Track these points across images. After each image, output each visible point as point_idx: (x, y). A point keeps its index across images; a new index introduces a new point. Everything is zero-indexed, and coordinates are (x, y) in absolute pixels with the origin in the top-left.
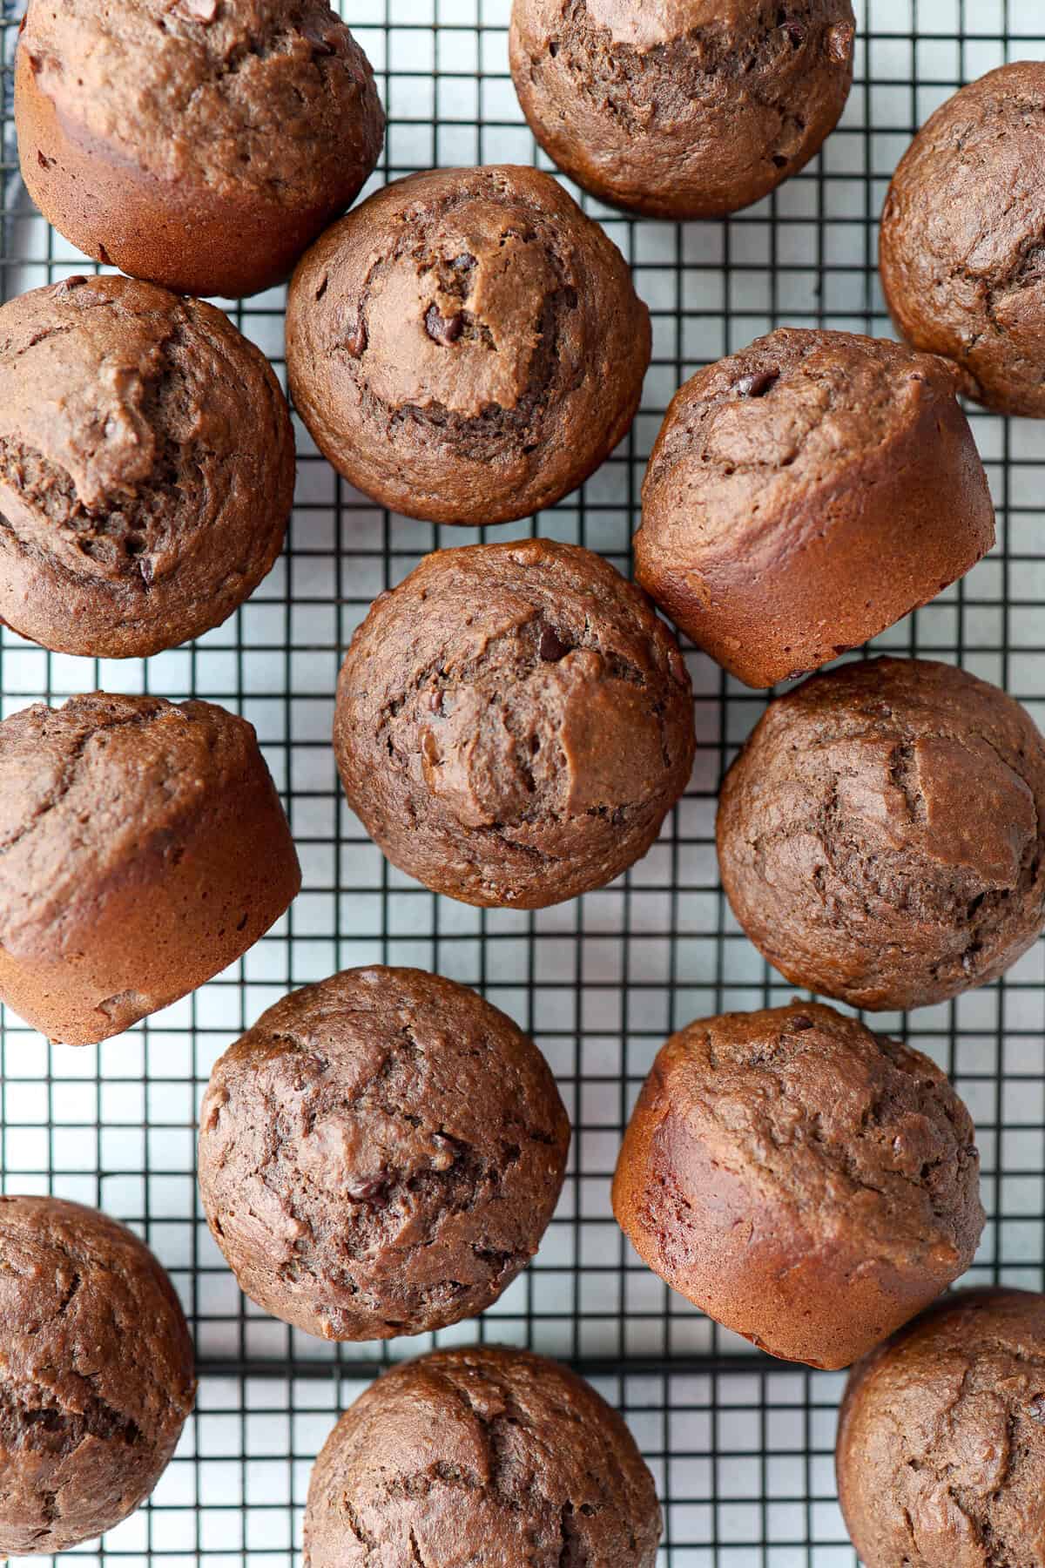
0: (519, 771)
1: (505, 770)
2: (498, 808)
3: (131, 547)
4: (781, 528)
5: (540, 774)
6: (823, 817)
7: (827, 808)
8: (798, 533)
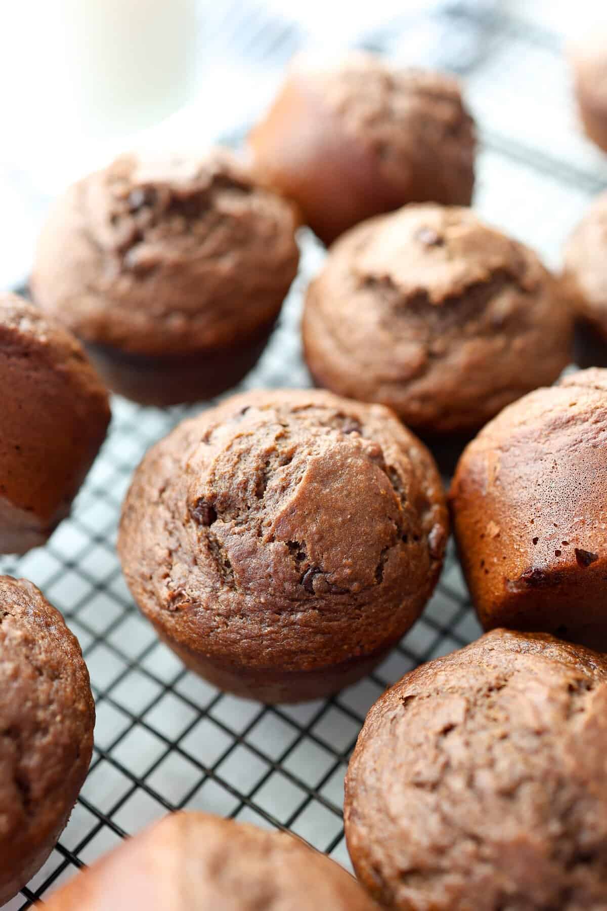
0: (260, 472)
1: (250, 465)
2: (223, 491)
3: (137, 238)
4: (586, 425)
5: (274, 483)
6: (482, 693)
7: (490, 690)
8: (598, 433)
